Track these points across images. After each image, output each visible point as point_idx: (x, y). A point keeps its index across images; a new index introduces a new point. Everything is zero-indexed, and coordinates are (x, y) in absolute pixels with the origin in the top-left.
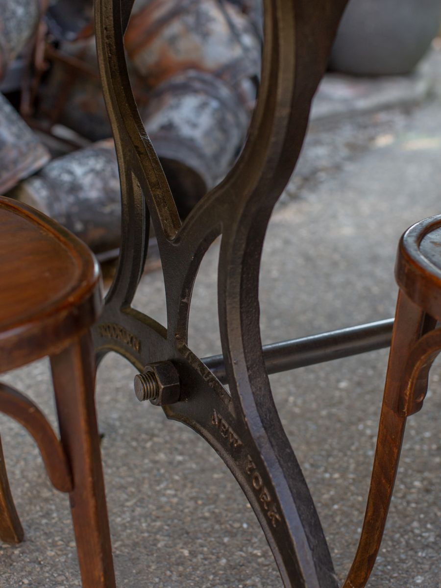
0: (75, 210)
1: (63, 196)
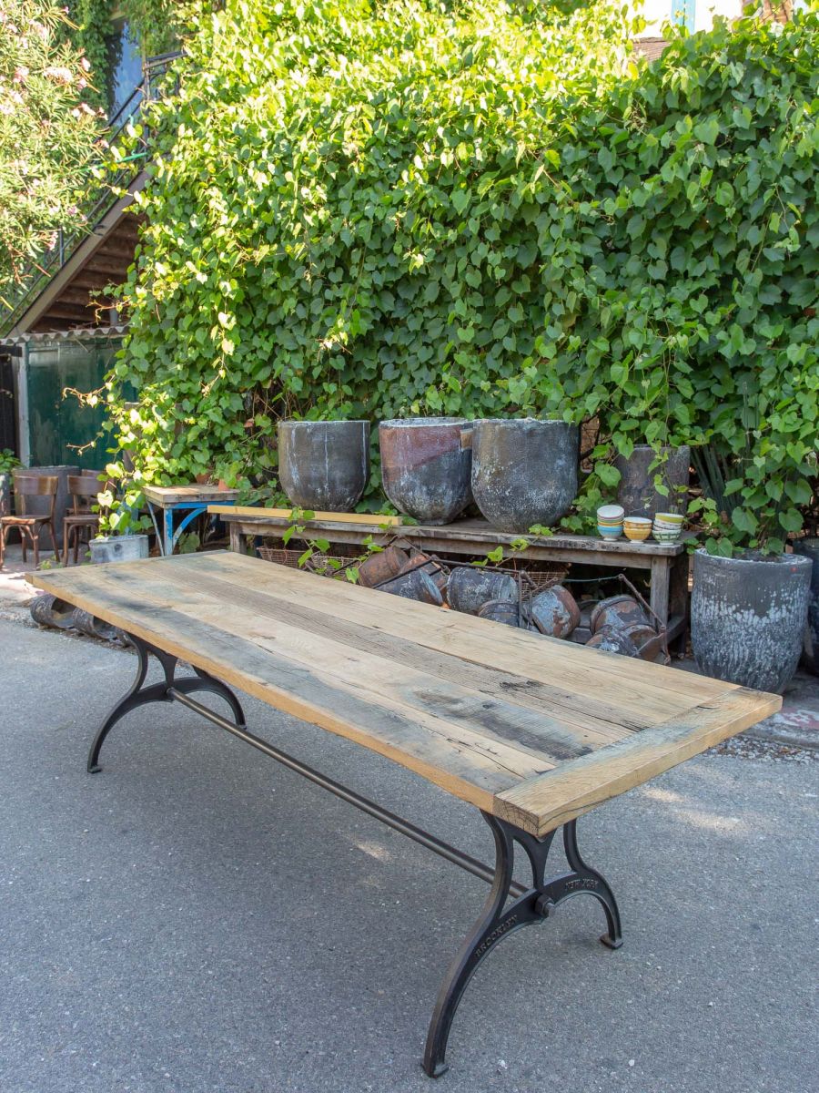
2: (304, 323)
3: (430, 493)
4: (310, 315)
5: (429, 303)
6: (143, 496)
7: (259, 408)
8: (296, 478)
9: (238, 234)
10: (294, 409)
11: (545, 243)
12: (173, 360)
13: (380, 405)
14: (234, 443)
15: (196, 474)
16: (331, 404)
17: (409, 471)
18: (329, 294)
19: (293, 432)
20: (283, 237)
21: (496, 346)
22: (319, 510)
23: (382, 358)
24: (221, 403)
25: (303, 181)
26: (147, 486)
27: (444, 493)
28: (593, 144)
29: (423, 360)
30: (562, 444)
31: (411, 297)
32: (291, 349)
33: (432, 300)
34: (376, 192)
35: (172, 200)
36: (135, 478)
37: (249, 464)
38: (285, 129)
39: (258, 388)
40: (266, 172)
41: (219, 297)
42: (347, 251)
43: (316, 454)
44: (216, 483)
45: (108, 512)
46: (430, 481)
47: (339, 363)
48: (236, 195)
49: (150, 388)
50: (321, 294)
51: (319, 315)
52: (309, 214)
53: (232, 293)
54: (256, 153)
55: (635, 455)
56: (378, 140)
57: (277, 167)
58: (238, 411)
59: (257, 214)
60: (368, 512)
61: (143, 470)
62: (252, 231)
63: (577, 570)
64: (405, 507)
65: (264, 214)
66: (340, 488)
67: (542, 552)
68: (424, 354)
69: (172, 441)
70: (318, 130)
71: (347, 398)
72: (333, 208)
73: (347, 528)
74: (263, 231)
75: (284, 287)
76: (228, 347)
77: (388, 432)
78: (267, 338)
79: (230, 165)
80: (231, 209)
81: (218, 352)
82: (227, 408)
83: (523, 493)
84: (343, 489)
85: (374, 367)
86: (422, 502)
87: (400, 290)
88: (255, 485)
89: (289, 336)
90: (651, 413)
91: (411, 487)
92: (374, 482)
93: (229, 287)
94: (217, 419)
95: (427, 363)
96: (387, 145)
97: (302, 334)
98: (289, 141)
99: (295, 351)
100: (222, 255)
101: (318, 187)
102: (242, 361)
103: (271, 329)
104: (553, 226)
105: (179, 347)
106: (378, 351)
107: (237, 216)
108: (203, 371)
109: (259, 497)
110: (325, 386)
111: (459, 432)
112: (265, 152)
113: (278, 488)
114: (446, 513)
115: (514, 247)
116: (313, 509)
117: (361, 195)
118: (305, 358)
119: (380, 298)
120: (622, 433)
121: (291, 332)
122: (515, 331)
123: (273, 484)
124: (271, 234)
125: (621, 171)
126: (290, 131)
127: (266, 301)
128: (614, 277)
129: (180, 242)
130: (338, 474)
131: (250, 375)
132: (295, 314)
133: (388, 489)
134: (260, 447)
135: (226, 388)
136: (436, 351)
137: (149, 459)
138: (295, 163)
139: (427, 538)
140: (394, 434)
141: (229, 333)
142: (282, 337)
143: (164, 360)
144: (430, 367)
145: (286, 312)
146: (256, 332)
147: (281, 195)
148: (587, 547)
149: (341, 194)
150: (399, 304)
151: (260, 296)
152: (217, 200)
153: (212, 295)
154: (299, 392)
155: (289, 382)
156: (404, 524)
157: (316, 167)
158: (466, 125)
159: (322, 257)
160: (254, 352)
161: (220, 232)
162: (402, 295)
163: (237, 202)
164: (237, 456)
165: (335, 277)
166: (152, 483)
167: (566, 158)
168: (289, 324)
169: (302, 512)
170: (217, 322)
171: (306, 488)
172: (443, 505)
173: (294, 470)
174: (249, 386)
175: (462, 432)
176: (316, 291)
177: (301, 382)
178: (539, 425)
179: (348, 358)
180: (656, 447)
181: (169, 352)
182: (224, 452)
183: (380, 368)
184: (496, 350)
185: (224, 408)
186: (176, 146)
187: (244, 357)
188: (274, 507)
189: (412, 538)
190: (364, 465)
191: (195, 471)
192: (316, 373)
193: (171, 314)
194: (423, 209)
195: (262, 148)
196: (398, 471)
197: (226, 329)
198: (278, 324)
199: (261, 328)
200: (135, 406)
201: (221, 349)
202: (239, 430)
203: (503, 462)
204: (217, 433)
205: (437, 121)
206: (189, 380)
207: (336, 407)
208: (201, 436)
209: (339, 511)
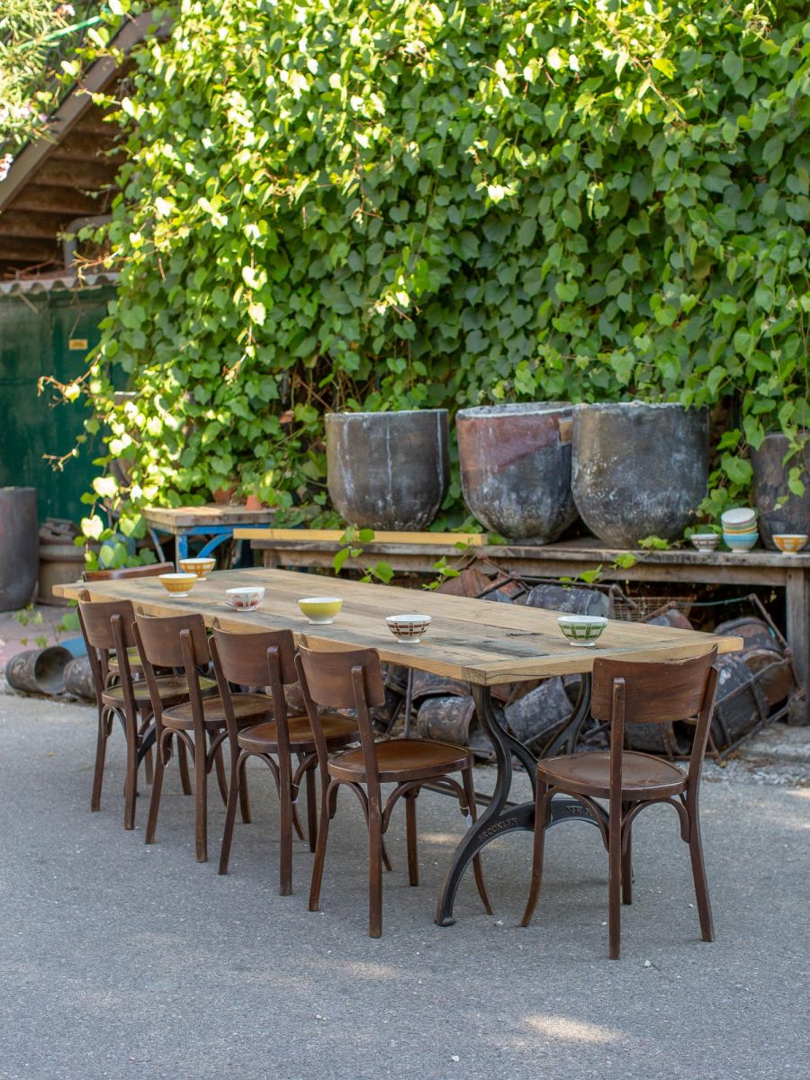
2: (360, 277)
3: (522, 502)
4: (367, 266)
5: (524, 247)
6: (145, 521)
7: (300, 397)
8: (349, 487)
9: (268, 160)
10: (349, 396)
11: (660, 175)
12: (179, 331)
13: (464, 386)
14: (266, 443)
15: (214, 489)
16: (398, 388)
17: (493, 474)
18: (390, 238)
19: (345, 427)
20: (328, 159)
21: (611, 305)
22: (381, 529)
23: (464, 321)
24: (246, 391)
25: (354, 87)
26: (149, 507)
27: (540, 501)
28: (718, 46)
29: (519, 324)
30: (681, 434)
31: (501, 240)
32: (343, 312)
33: (528, 242)
34: (451, 101)
35: (176, 106)
36: (133, 496)
37: (288, 474)
38: (330, 9)
39: (299, 368)
40: (305, 71)
41: (243, 246)
42: (413, 180)
43: (376, 455)
44: (243, 500)
45: (95, 544)
46: (520, 485)
47: (407, 331)
48: (264, 103)
49: (151, 372)
50: (380, 237)
51: (379, 265)
52: (361, 131)
53: (260, 239)
54: (291, 42)
55: (768, 444)
56: (453, 30)
57: (320, 65)
58: (271, 401)
59: (293, 128)
60: (447, 530)
61: (142, 484)
62: (287, 155)
63: (699, 590)
64: (490, 521)
65: (303, 130)
66: (408, 501)
67: (657, 571)
68: (520, 316)
69: (181, 445)
70: (374, 13)
71: (419, 379)
72: (395, 121)
73: (416, 551)
74: (301, 152)
75: (331, 228)
76: (258, 313)
77: (466, 424)
78: (309, 298)
79: (256, 61)
80: (257, 122)
81: (244, 321)
82: (256, 398)
83: (630, 496)
84: (413, 501)
85: (454, 335)
86: (512, 514)
87: (485, 229)
88: (297, 502)
89: (339, 294)
90: (786, 391)
91: (497, 495)
92: (454, 492)
93: (256, 232)
94: (242, 411)
95: (524, 327)
96: (465, 35)
97: (357, 291)
98: (336, 27)
99: (349, 316)
100: (248, 187)
101: (373, 96)
102: (277, 331)
103: (315, 284)
104: (669, 152)
105: (189, 313)
106: (461, 312)
107: (266, 134)
108: (223, 345)
109: (302, 518)
110: (390, 363)
111: (556, 421)
112: (303, 42)
113: (328, 506)
114: (546, 529)
115: (624, 174)
116: (374, 529)
117: (432, 104)
118: (361, 325)
119: (459, 243)
120: (755, 416)
121: (342, 289)
122: (632, 285)
123: (320, 499)
124: (312, 157)
125: (754, 80)
126: (337, 12)
127: (307, 246)
128: (752, 214)
129: (190, 169)
130: (404, 481)
131: (288, 350)
132: (346, 265)
133: (469, 497)
134: (303, 450)
135: (255, 368)
136: (536, 311)
137: (152, 469)
138: (343, 61)
139: (517, 560)
140: (473, 426)
141: (257, 296)
142: (329, 295)
143: (167, 330)
144: (528, 333)
145: (334, 263)
146: (294, 288)
147: (326, 103)
148: (709, 561)
149: (406, 102)
150: (486, 248)
151: (299, 238)
152: (238, 109)
153: (234, 242)
154: (354, 372)
155: (340, 357)
156: (491, 543)
157: (372, 68)
158: (561, 22)
159: (382, 187)
160: (292, 316)
161: (243, 157)
162: (490, 237)
163: (266, 114)
164: (272, 463)
165: (398, 215)
166: (156, 503)
167: (684, 65)
168: (340, 278)
169: (358, 533)
170: (240, 280)
171: (363, 500)
172: (539, 517)
173: (348, 476)
174: (286, 364)
175: (561, 421)
176: (373, 234)
177: (357, 358)
178: (649, 409)
179: (420, 323)
180: (790, 434)
181: (174, 319)
182: (253, 458)
183: (462, 335)
184: (611, 311)
185: (252, 396)
186: (180, 29)
187: (279, 324)
188: (323, 528)
189: (498, 560)
190: (440, 468)
191: (214, 486)
192: (378, 345)
193: (177, 267)
194: (509, 127)
195: (299, 35)
196: (481, 474)
197: (253, 290)
198: (325, 277)
199: (301, 284)
200: (130, 398)
201: (247, 315)
202: (272, 427)
203: (605, 458)
204: (243, 432)
205: (524, 15)
206: (203, 358)
207: (406, 392)
208: (220, 437)
209: (409, 530)
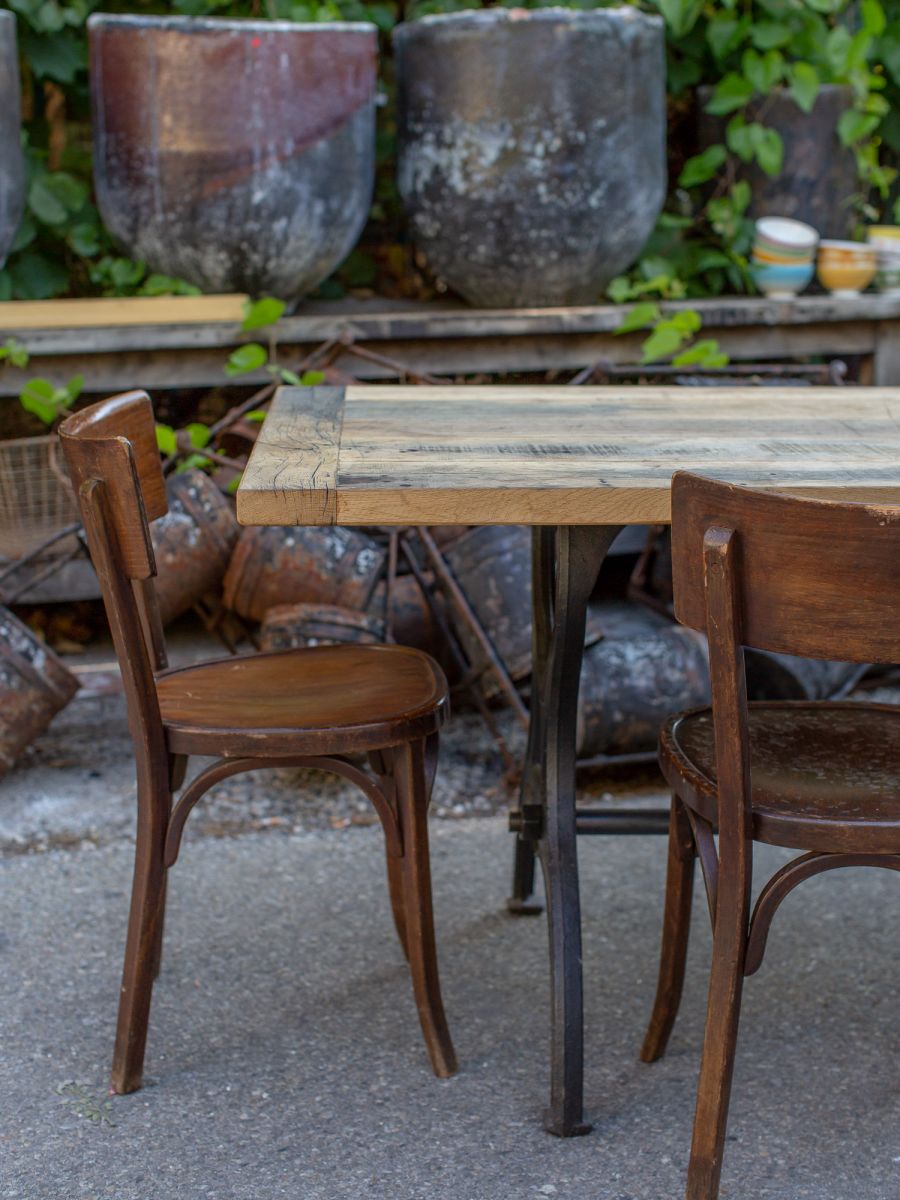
0: (616, 697)
1: (604, 680)
17: (282, 159)
203: (582, 121)
